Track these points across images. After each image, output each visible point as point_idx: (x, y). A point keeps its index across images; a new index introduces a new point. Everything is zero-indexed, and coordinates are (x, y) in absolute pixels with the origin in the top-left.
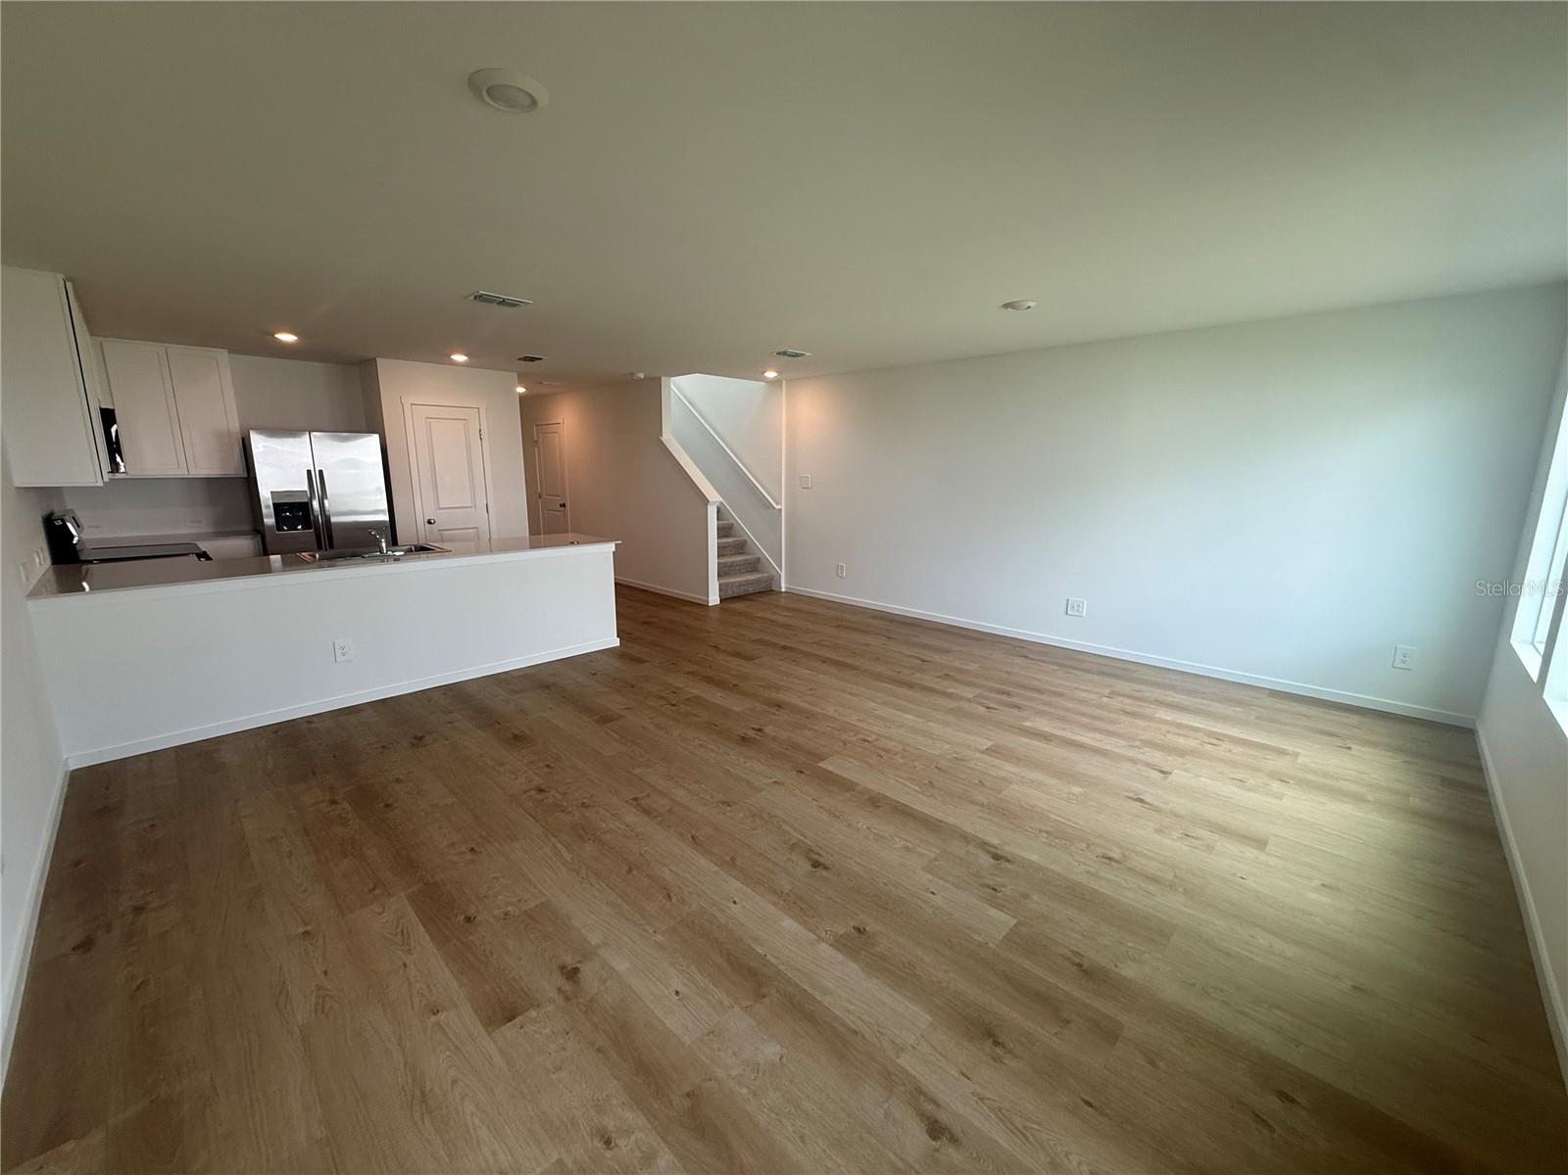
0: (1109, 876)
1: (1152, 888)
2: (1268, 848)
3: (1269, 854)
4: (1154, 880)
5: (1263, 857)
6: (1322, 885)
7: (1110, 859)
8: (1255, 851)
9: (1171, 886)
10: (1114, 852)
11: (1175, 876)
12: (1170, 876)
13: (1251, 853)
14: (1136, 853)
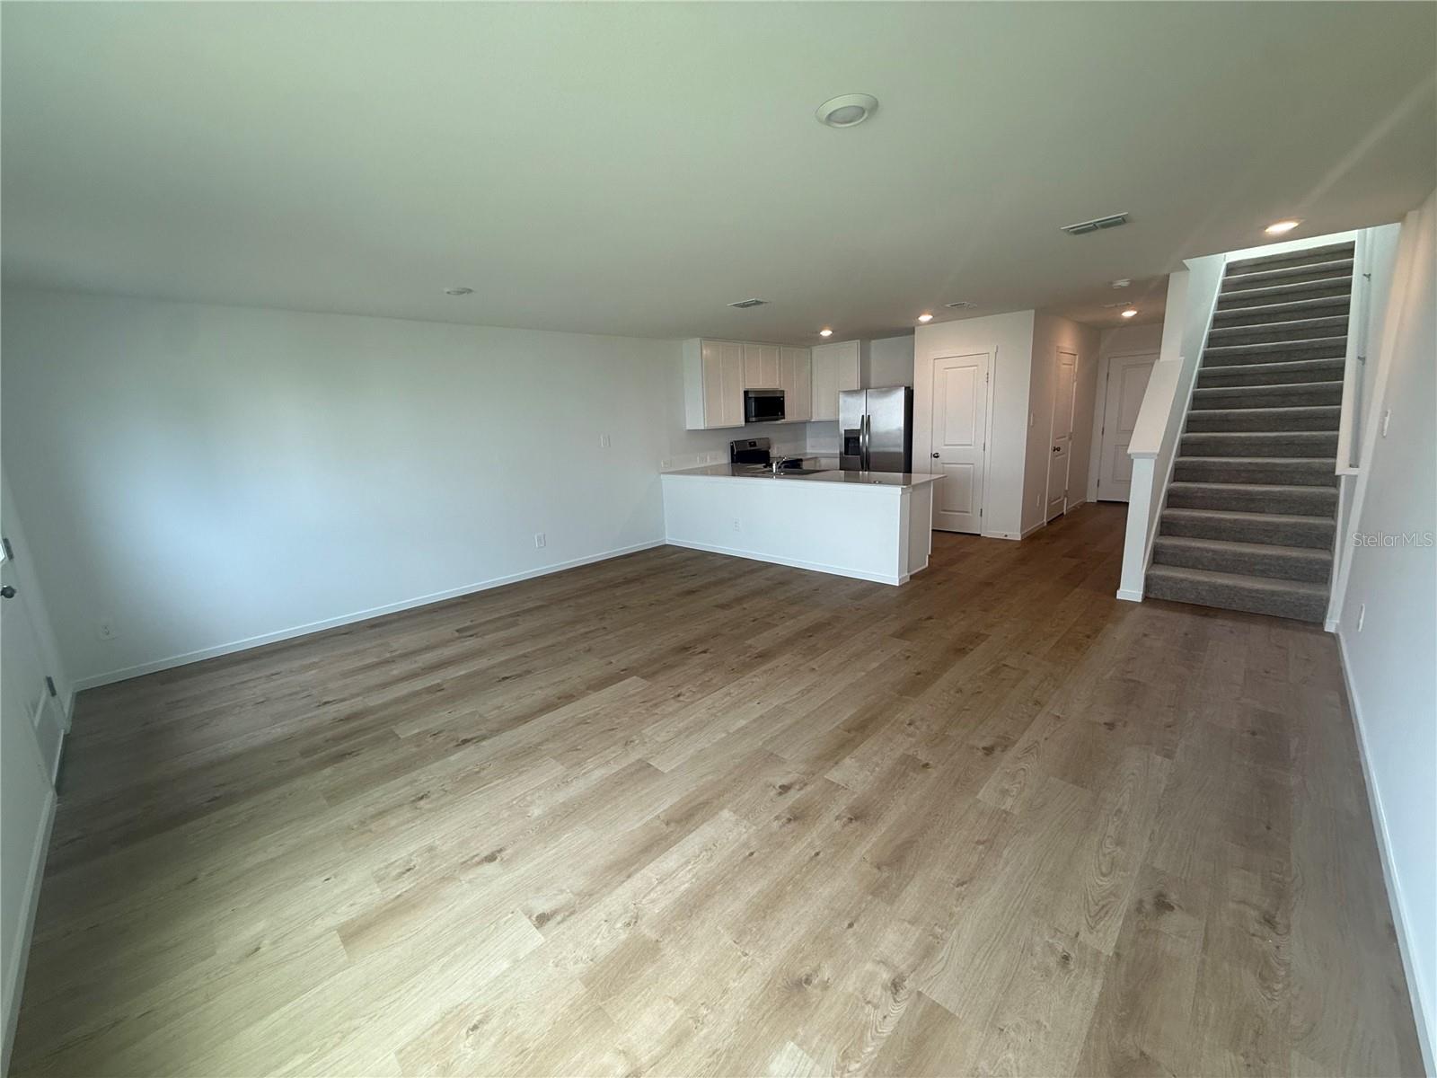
0: (402, 791)
1: (371, 810)
2: (337, 938)
3: (329, 930)
4: (381, 814)
5: (331, 921)
6: (257, 949)
7: (422, 798)
8: (344, 919)
9: (364, 822)
10: (426, 804)
11: (370, 831)
12: (373, 827)
13: (345, 914)
14: (413, 819)
